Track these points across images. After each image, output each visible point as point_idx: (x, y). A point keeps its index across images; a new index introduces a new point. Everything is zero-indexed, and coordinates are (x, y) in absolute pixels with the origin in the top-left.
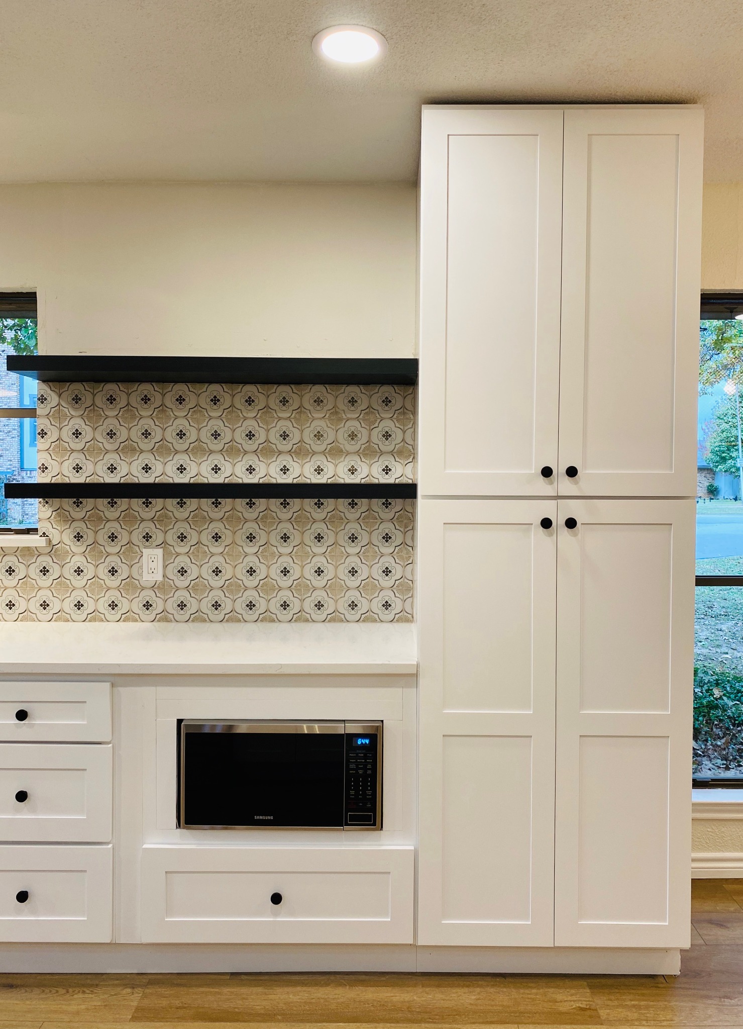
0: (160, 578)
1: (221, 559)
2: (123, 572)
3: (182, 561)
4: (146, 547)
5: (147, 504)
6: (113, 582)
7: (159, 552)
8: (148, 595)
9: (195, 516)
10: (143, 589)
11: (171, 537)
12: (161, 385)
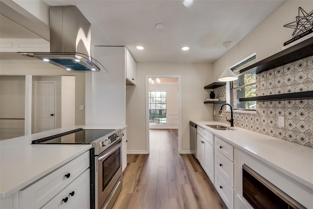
0: (283, 126)
1: (304, 122)
2: (274, 123)
3: (290, 121)
4: (280, 116)
5: (280, 103)
6: (272, 125)
7: (283, 118)
8: (280, 131)
9: (294, 106)
10: (279, 128)
11: (287, 113)
12: (282, 66)
